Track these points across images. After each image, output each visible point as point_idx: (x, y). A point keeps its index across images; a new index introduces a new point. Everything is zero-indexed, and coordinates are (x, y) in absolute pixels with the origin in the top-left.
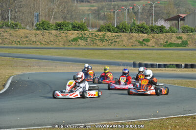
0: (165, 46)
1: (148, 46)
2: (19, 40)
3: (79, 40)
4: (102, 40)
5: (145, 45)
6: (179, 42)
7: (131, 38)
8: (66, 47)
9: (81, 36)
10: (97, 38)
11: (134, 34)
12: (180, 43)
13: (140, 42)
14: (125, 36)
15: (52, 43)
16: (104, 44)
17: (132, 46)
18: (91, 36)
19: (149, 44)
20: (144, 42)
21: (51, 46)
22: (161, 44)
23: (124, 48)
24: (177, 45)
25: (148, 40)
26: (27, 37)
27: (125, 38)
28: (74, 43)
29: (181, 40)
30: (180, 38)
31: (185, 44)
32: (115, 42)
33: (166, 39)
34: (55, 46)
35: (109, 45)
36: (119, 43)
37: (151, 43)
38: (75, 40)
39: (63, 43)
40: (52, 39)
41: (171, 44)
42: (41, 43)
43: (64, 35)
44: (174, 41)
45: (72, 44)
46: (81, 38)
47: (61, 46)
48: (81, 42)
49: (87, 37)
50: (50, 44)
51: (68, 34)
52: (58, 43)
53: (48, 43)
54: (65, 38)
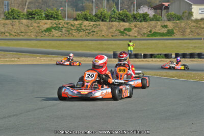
0: (148, 35)
1: (129, 36)
3: (53, 30)
4: (78, 30)
5: (126, 35)
6: (165, 30)
7: (111, 28)
8: (39, 38)
9: (55, 25)
10: (73, 28)
11: (114, 23)
12: (165, 32)
13: (121, 32)
14: (105, 25)
15: (23, 34)
16: (81, 34)
17: (112, 36)
18: (66, 26)
19: (131, 33)
20: (125, 32)
21: (21, 37)
22: (144, 33)
23: (103, 38)
24: (162, 35)
25: (129, 30)
27: (104, 28)
28: (47, 34)
29: (166, 29)
30: (166, 26)
31: (170, 33)
32: (94, 32)
33: (149, 29)
34: (26, 37)
35: (86, 35)
36: (97, 33)
37: (133, 33)
38: (48, 30)
39: (35, 34)
40: (23, 29)
41: (155, 34)
42: (11, 34)
43: (37, 25)
44: (159, 30)
45: (45, 34)
46: (55, 28)
47: (33, 37)
48: (55, 33)
49: (62, 27)
50: (20, 35)
51: (41, 24)
52: (29, 34)
53: (18, 34)
54: (38, 28)
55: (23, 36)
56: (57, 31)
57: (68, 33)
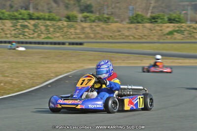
2: (111, 35)
3: (175, 33)
8: (161, 41)
9: (177, 29)
10: (195, 31)
15: (146, 37)
18: (188, 29)
21: (144, 40)
26: (119, 31)
28: (169, 37)
34: (149, 40)
38: (171, 33)
39: (157, 37)
40: (146, 32)
42: (135, 38)
43: (159, 28)
45: (167, 38)
46: (177, 31)
47: (156, 40)
48: (177, 36)
49: (185, 30)
50: (143, 38)
51: (164, 28)
52: (152, 37)
53: (141, 38)
54: (160, 32)
55: (146, 39)
56: (179, 34)
57: (189, 36)
